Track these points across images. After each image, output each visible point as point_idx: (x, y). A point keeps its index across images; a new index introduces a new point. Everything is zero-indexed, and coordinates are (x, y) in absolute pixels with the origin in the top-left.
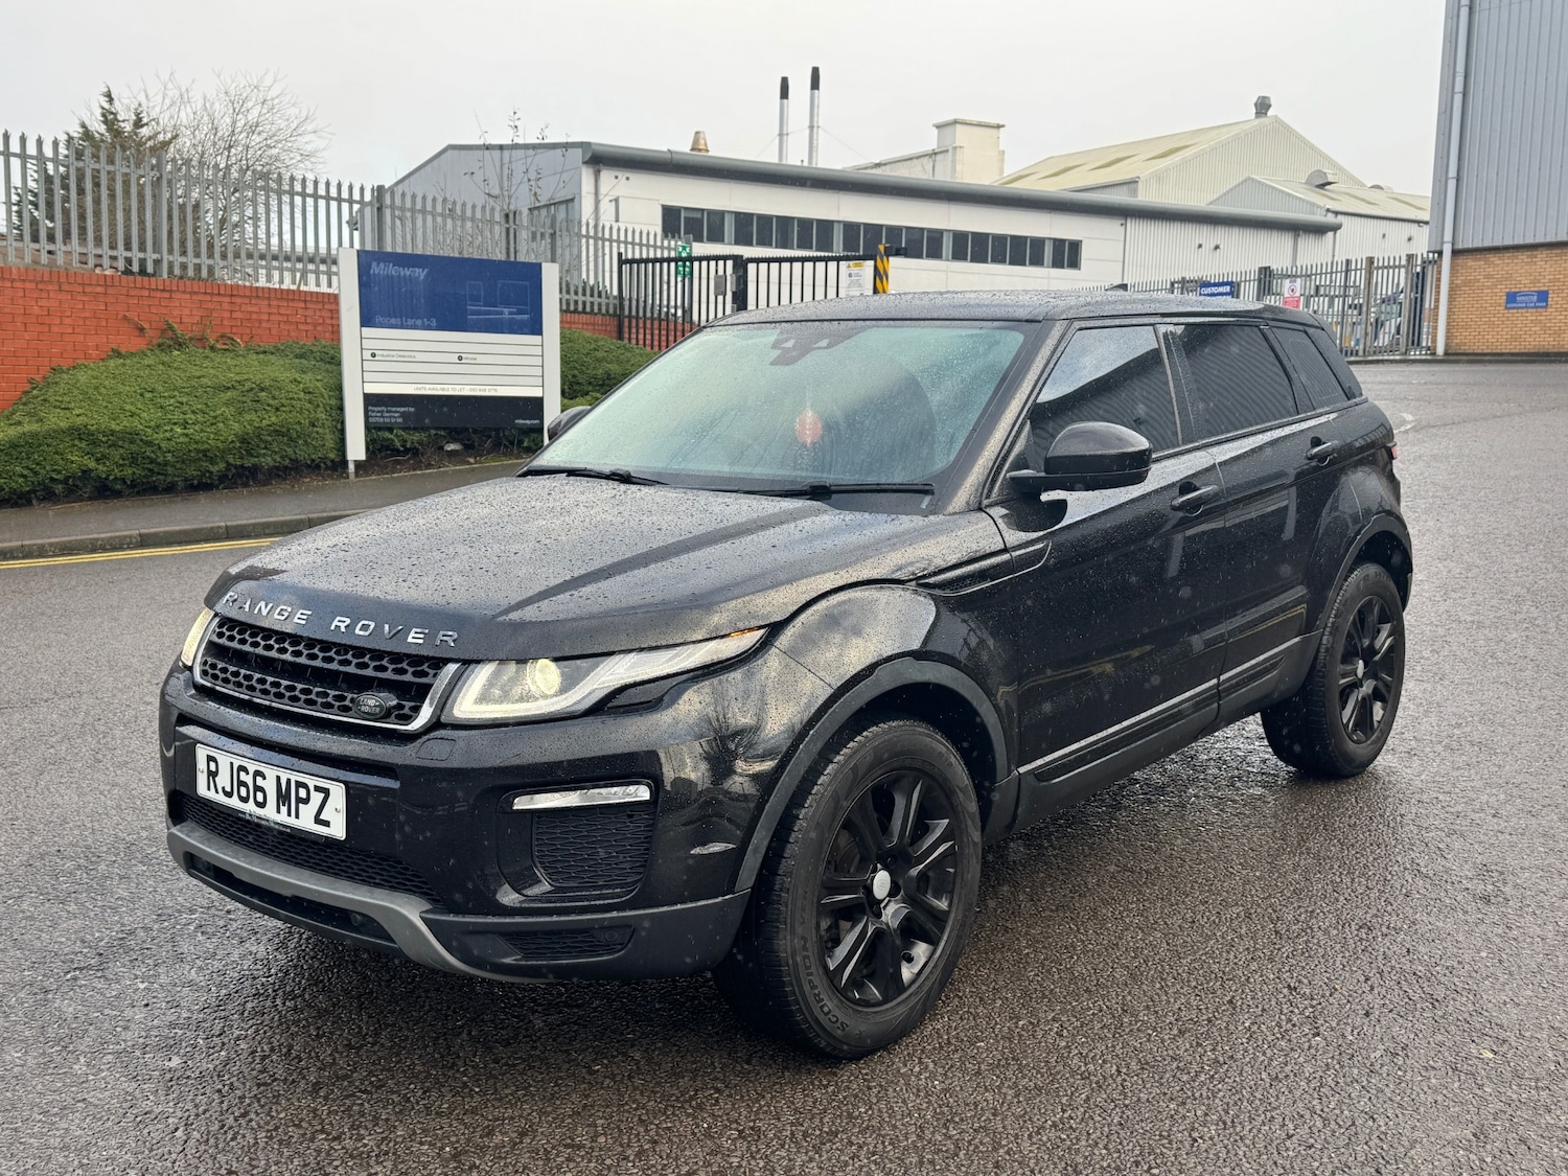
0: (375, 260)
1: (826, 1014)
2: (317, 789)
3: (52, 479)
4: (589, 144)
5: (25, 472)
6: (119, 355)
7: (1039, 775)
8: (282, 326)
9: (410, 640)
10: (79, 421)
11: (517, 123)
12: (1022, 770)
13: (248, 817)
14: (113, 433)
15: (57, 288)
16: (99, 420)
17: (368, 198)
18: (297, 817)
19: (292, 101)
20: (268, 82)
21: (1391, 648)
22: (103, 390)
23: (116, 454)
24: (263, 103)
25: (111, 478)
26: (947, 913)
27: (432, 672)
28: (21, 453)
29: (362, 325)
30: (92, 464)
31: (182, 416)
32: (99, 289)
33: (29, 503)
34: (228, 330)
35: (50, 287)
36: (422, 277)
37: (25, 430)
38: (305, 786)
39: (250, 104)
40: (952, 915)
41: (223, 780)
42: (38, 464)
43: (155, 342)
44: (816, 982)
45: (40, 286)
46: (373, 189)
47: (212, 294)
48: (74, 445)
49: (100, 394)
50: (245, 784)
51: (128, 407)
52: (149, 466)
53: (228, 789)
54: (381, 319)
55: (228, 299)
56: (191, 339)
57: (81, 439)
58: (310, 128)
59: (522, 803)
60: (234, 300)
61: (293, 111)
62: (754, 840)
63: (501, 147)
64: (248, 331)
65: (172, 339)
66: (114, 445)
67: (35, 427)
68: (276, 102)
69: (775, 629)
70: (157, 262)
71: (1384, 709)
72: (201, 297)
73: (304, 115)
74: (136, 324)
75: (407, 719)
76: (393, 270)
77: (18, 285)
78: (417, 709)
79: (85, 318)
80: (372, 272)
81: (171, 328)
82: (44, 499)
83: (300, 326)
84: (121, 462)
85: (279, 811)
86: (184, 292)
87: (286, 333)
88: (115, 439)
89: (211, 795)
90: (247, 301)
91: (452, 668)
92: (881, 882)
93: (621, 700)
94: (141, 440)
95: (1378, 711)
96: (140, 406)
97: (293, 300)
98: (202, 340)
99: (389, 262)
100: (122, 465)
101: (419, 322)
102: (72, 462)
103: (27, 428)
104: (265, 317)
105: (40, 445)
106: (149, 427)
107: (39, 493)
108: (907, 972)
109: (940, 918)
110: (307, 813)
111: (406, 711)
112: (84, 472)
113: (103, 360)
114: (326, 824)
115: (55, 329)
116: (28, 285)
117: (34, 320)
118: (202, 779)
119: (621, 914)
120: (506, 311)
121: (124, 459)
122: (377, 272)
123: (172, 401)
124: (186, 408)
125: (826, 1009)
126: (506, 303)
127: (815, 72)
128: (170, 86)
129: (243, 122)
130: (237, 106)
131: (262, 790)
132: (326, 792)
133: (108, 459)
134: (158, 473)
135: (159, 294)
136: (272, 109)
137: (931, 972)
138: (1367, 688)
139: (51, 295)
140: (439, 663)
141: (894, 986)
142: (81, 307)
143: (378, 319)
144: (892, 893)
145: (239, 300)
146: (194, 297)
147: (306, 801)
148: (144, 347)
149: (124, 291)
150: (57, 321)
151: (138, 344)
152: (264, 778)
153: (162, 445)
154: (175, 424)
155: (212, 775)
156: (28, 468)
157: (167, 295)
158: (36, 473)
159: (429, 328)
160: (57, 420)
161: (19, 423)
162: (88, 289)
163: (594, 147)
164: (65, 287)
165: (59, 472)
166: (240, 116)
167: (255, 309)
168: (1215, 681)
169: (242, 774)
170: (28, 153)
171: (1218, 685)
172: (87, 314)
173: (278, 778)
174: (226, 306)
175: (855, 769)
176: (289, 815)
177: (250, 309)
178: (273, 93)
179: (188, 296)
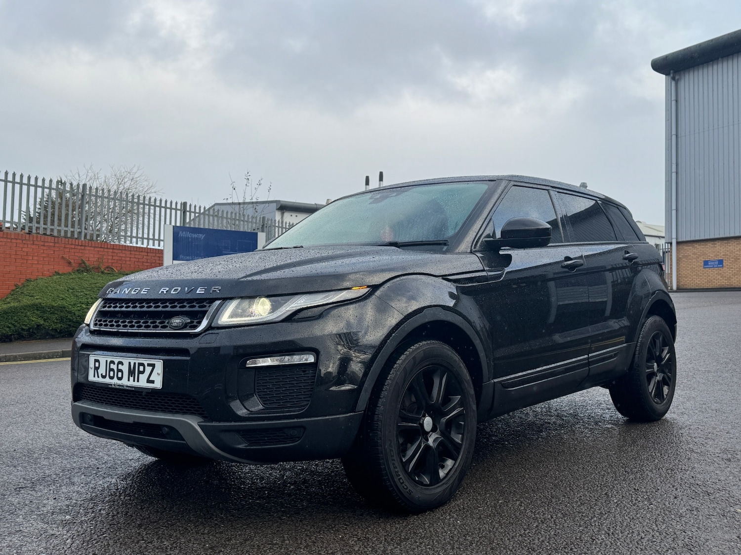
0: (181, 230)
1: (402, 483)
2: (149, 365)
3: (23, 329)
4: (279, 201)
5: (10, 325)
6: (59, 274)
7: (504, 385)
8: (136, 263)
9: (198, 292)
10: (37, 301)
11: (249, 177)
12: (496, 380)
13: (113, 386)
14: (53, 307)
15: (32, 242)
16: (45, 300)
17: (179, 207)
18: (138, 381)
19: (146, 179)
20: (135, 170)
21: (669, 359)
22: (50, 288)
23: (54, 317)
24: (132, 180)
25: (51, 328)
26: (461, 445)
27: (208, 305)
28: (8, 316)
29: (173, 259)
30: (42, 322)
31: (86, 300)
32: (51, 244)
33: (11, 341)
34: (110, 264)
35: (29, 242)
36: (202, 238)
37: (12, 305)
38: (143, 365)
39: (126, 180)
40: (463, 446)
41: (102, 371)
42: (16, 322)
43: (76, 269)
44: (397, 465)
45: (24, 242)
46: (181, 203)
47: (104, 248)
48: (34, 313)
49: (48, 290)
50: (113, 370)
51: (61, 296)
52: (69, 323)
53: (104, 374)
54: (183, 257)
55: (111, 251)
56: (93, 268)
57: (38, 310)
58: (153, 191)
59: (250, 364)
60: (114, 251)
61: (145, 183)
62: (365, 385)
63: (239, 204)
64: (120, 265)
65: (84, 268)
66: (53, 313)
67: (16, 304)
68: (138, 179)
69: (375, 288)
70: (80, 233)
71: (669, 389)
72: (98, 249)
73: (150, 185)
74: (67, 261)
75: (195, 327)
76: (189, 235)
77: (14, 241)
78: (200, 323)
79: (44, 257)
80: (179, 235)
81: (84, 263)
82: (18, 339)
83: (144, 264)
84: (56, 321)
85: (129, 380)
86: (91, 247)
87: (137, 266)
88: (53, 310)
89: (96, 379)
90: (120, 251)
91: (218, 302)
92: (428, 422)
93: (301, 315)
94: (66, 311)
95: (666, 390)
96: (66, 295)
97: (142, 252)
98: (97, 269)
99: (188, 231)
100: (56, 323)
102: (33, 321)
103: (12, 304)
104: (128, 259)
105: (18, 312)
106: (71, 305)
107: (15, 336)
108: (442, 473)
109: (457, 447)
110: (143, 378)
111: (195, 324)
112: (38, 326)
113: (50, 276)
114: (153, 382)
115: (29, 262)
116: (18, 241)
117: (20, 257)
118: (91, 372)
119: (299, 420)
121: (57, 320)
122: (182, 236)
123: (82, 293)
124: (88, 296)
125: (401, 481)
126: (241, 250)
127: (381, 175)
128: (90, 171)
129: (122, 188)
130: (120, 181)
131: (121, 371)
132: (153, 366)
133: (50, 319)
134: (73, 327)
135: (79, 247)
136: (136, 182)
137: (454, 474)
138: (659, 377)
139: (29, 246)
140: (212, 301)
141: (435, 479)
142: (42, 251)
143: (181, 256)
144: (434, 430)
145: (116, 251)
146: (96, 249)
147: (143, 372)
148: (70, 271)
149: (63, 245)
150: (31, 258)
151: (69, 269)
152: (123, 365)
153: (76, 313)
154: (83, 303)
155: (97, 369)
156: (11, 323)
157: (83, 248)
158: (15, 326)
160: (26, 301)
161: (9, 303)
162: (46, 244)
163: (282, 203)
164: (36, 242)
165: (26, 325)
166: (121, 186)
167: (124, 255)
168: (586, 356)
169: (112, 365)
170: (23, 182)
171: (588, 358)
172: (45, 255)
173: (130, 363)
174: (110, 254)
175: (414, 358)
176: (134, 381)
177: (121, 255)
178: (137, 175)
179: (93, 249)
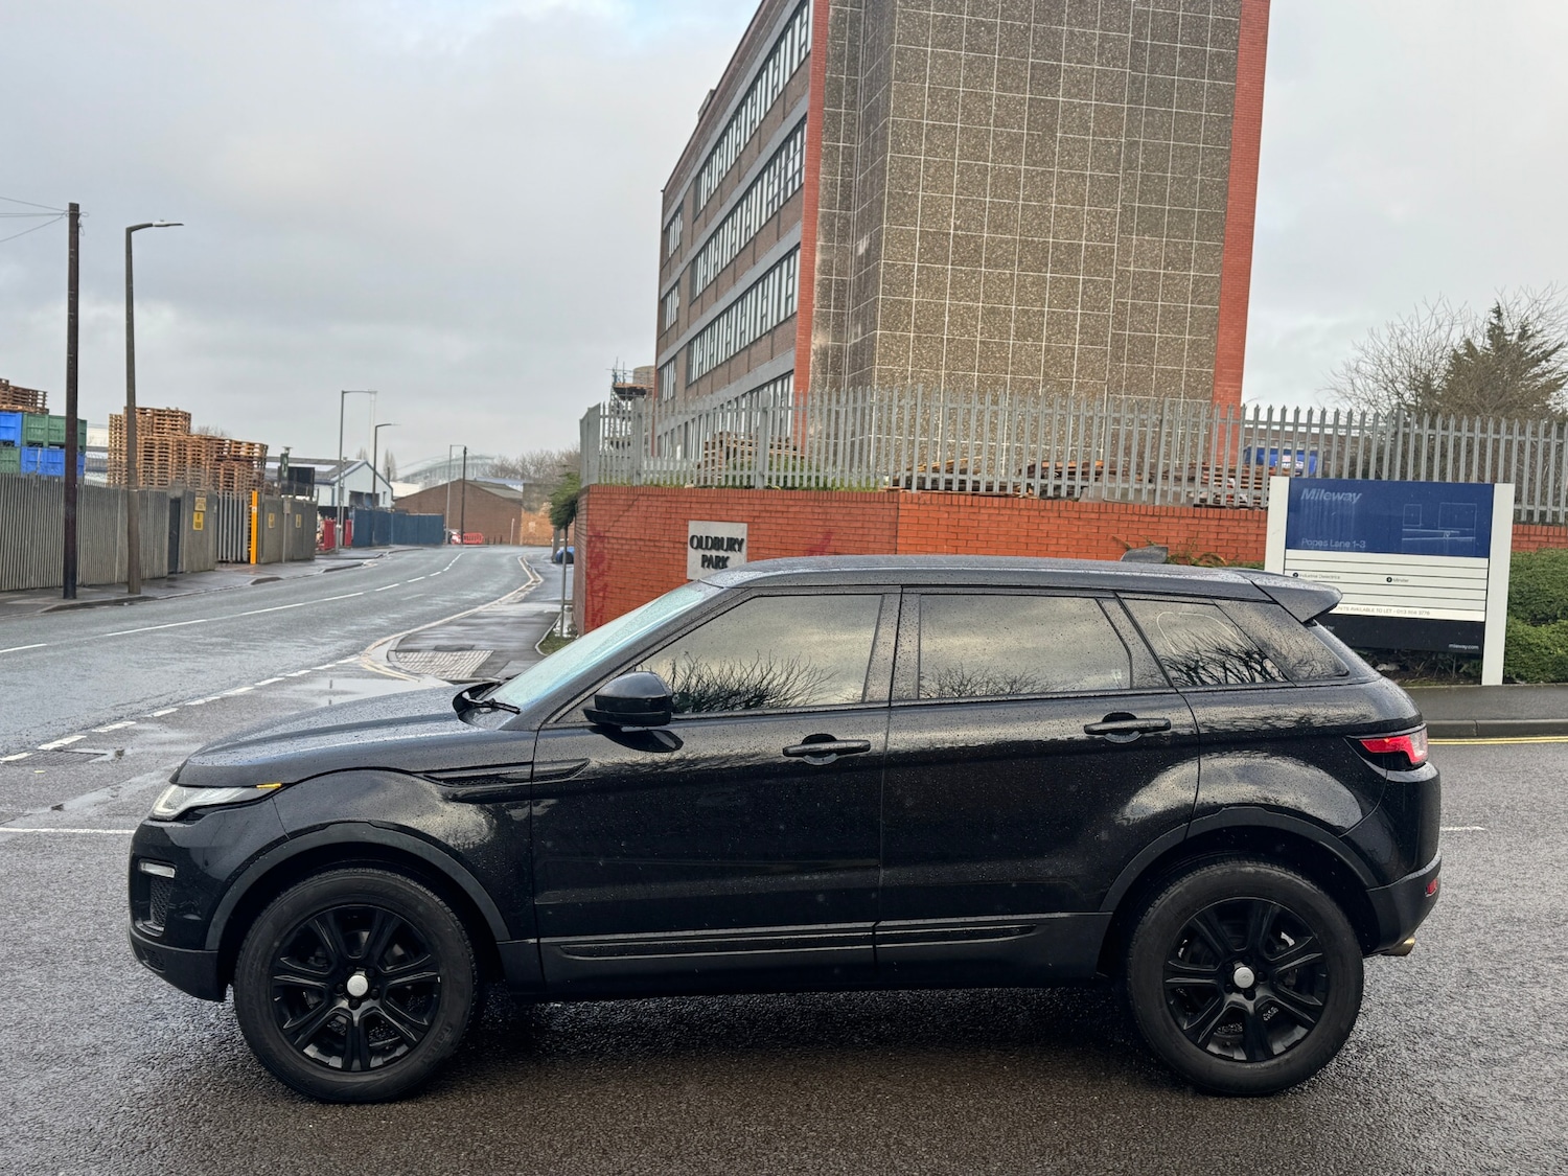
0: (1307, 487)
29: (1287, 547)
32: (1093, 516)
34: (1213, 550)
35: (1051, 515)
36: (1355, 501)
45: (1042, 514)
54: (1307, 541)
55: (1216, 523)
56: (1174, 557)
60: (1221, 522)
64: (1233, 550)
72: (1188, 521)
74: (1123, 544)
76: (1324, 496)
77: (1024, 513)
79: (1078, 540)
80: (1302, 498)
98: (1187, 558)
99: (1322, 488)
101: (1347, 544)
104: (1253, 538)
116: (1032, 513)
117: (1035, 541)
120: (1447, 533)
122: (1307, 498)
126: (1446, 525)
135: (1147, 519)
139: (1051, 521)
142: (1076, 530)
143: (1305, 541)
145: (1226, 523)
146: (1181, 521)
149: (1116, 517)
150: (1054, 541)
157: (1156, 519)
159: (1359, 550)
162: (1083, 516)
164: (1064, 514)
167: (1242, 531)
172: (1080, 536)
174: (1213, 529)
177: (1237, 530)
179: (1176, 520)
